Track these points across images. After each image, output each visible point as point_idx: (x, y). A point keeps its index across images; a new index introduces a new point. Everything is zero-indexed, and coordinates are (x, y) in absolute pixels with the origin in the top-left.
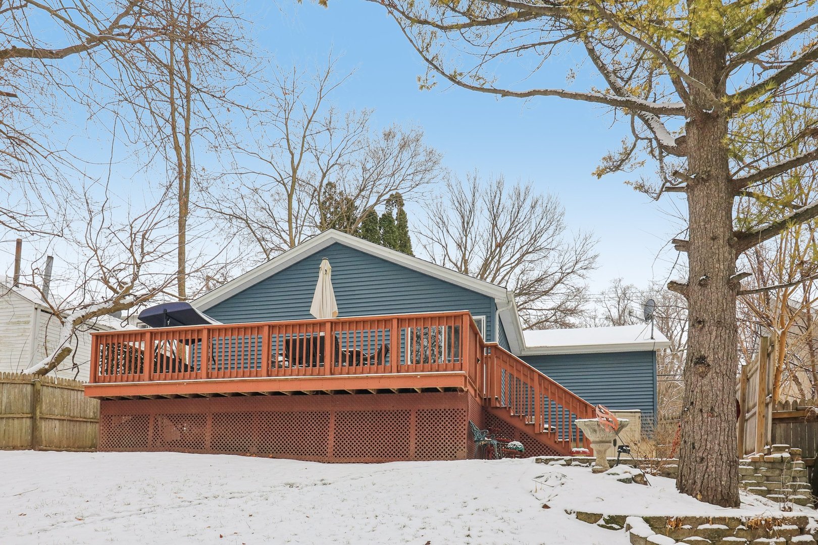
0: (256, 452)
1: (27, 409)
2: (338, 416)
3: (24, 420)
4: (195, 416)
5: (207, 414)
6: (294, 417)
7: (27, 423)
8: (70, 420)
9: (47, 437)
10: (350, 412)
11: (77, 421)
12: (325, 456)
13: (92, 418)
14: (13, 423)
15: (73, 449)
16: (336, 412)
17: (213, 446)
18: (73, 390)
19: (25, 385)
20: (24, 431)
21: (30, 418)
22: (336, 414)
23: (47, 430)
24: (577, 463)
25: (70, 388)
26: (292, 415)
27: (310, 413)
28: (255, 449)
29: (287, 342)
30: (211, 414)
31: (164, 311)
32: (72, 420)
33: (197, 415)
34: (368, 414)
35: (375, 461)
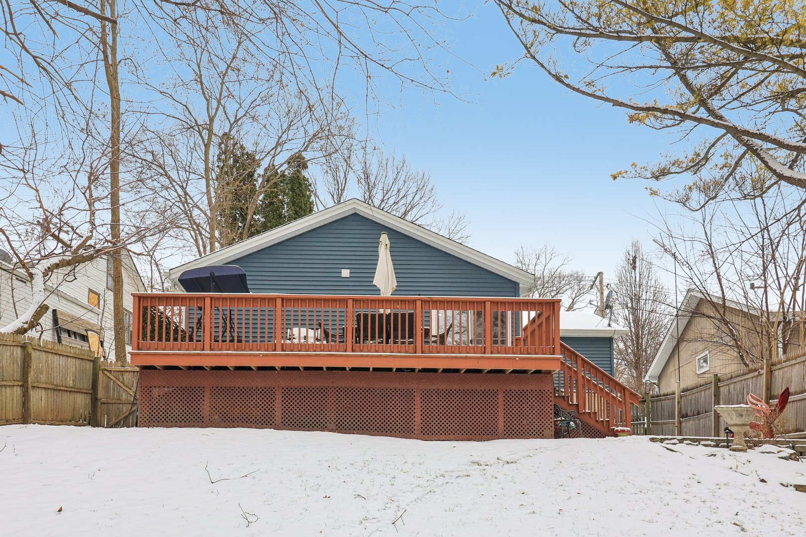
0: (335, 429)
1: (17, 375)
2: (423, 394)
3: (15, 388)
4: (261, 390)
5: (276, 388)
6: (376, 394)
7: (18, 391)
8: (54, 389)
9: (35, 408)
10: (436, 390)
11: (60, 390)
12: (413, 434)
13: (71, 388)
14: (6, 392)
15: (57, 423)
16: (421, 390)
17: (284, 422)
18: (56, 354)
19: (16, 348)
20: (15, 401)
21: (21, 386)
22: (421, 392)
23: (35, 401)
24: (689, 442)
25: (54, 352)
26: (374, 391)
27: (393, 390)
28: (333, 426)
29: (358, 316)
30: (281, 388)
31: (211, 274)
32: (56, 390)
33: (263, 388)
34: (455, 392)
35: (465, 438)
